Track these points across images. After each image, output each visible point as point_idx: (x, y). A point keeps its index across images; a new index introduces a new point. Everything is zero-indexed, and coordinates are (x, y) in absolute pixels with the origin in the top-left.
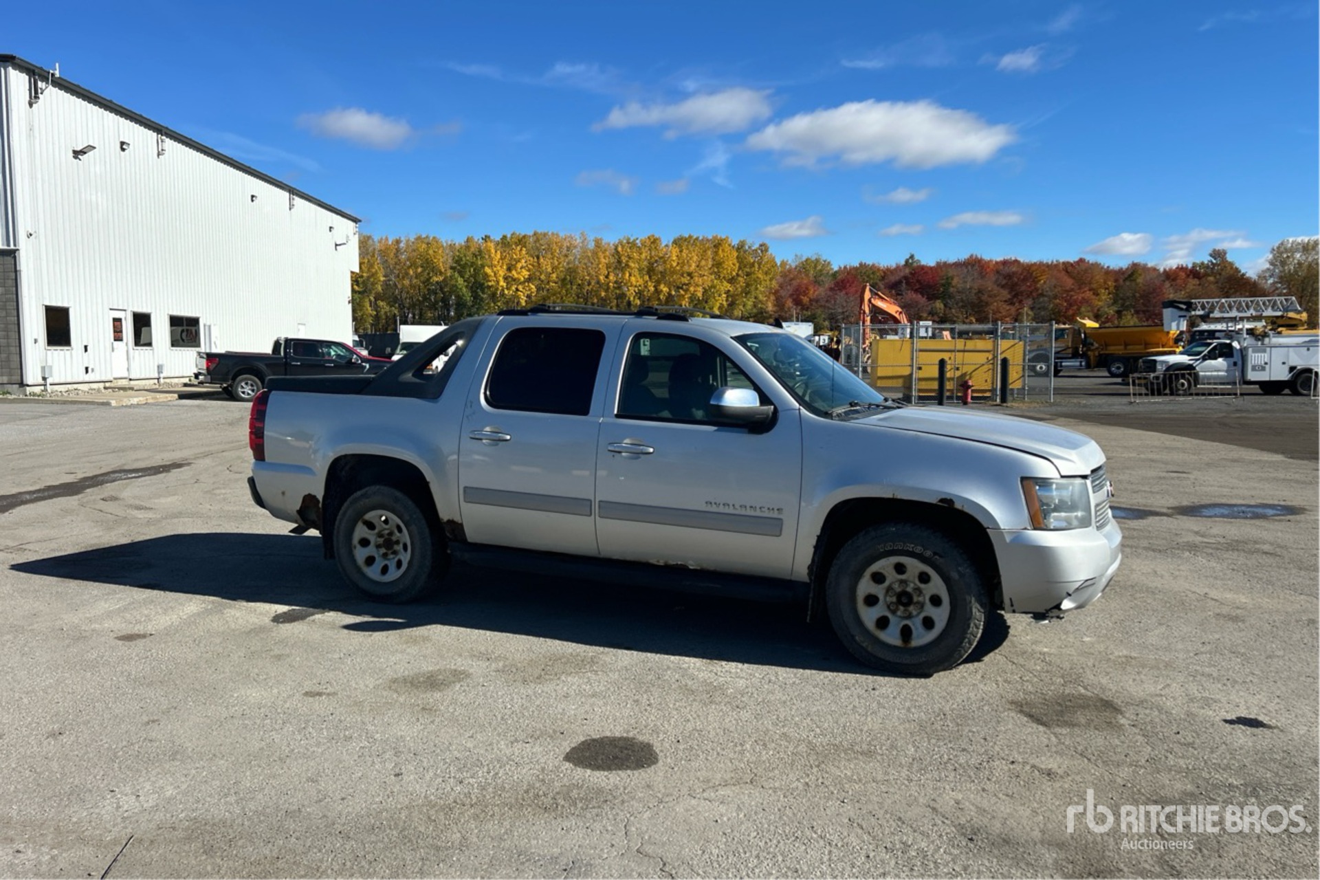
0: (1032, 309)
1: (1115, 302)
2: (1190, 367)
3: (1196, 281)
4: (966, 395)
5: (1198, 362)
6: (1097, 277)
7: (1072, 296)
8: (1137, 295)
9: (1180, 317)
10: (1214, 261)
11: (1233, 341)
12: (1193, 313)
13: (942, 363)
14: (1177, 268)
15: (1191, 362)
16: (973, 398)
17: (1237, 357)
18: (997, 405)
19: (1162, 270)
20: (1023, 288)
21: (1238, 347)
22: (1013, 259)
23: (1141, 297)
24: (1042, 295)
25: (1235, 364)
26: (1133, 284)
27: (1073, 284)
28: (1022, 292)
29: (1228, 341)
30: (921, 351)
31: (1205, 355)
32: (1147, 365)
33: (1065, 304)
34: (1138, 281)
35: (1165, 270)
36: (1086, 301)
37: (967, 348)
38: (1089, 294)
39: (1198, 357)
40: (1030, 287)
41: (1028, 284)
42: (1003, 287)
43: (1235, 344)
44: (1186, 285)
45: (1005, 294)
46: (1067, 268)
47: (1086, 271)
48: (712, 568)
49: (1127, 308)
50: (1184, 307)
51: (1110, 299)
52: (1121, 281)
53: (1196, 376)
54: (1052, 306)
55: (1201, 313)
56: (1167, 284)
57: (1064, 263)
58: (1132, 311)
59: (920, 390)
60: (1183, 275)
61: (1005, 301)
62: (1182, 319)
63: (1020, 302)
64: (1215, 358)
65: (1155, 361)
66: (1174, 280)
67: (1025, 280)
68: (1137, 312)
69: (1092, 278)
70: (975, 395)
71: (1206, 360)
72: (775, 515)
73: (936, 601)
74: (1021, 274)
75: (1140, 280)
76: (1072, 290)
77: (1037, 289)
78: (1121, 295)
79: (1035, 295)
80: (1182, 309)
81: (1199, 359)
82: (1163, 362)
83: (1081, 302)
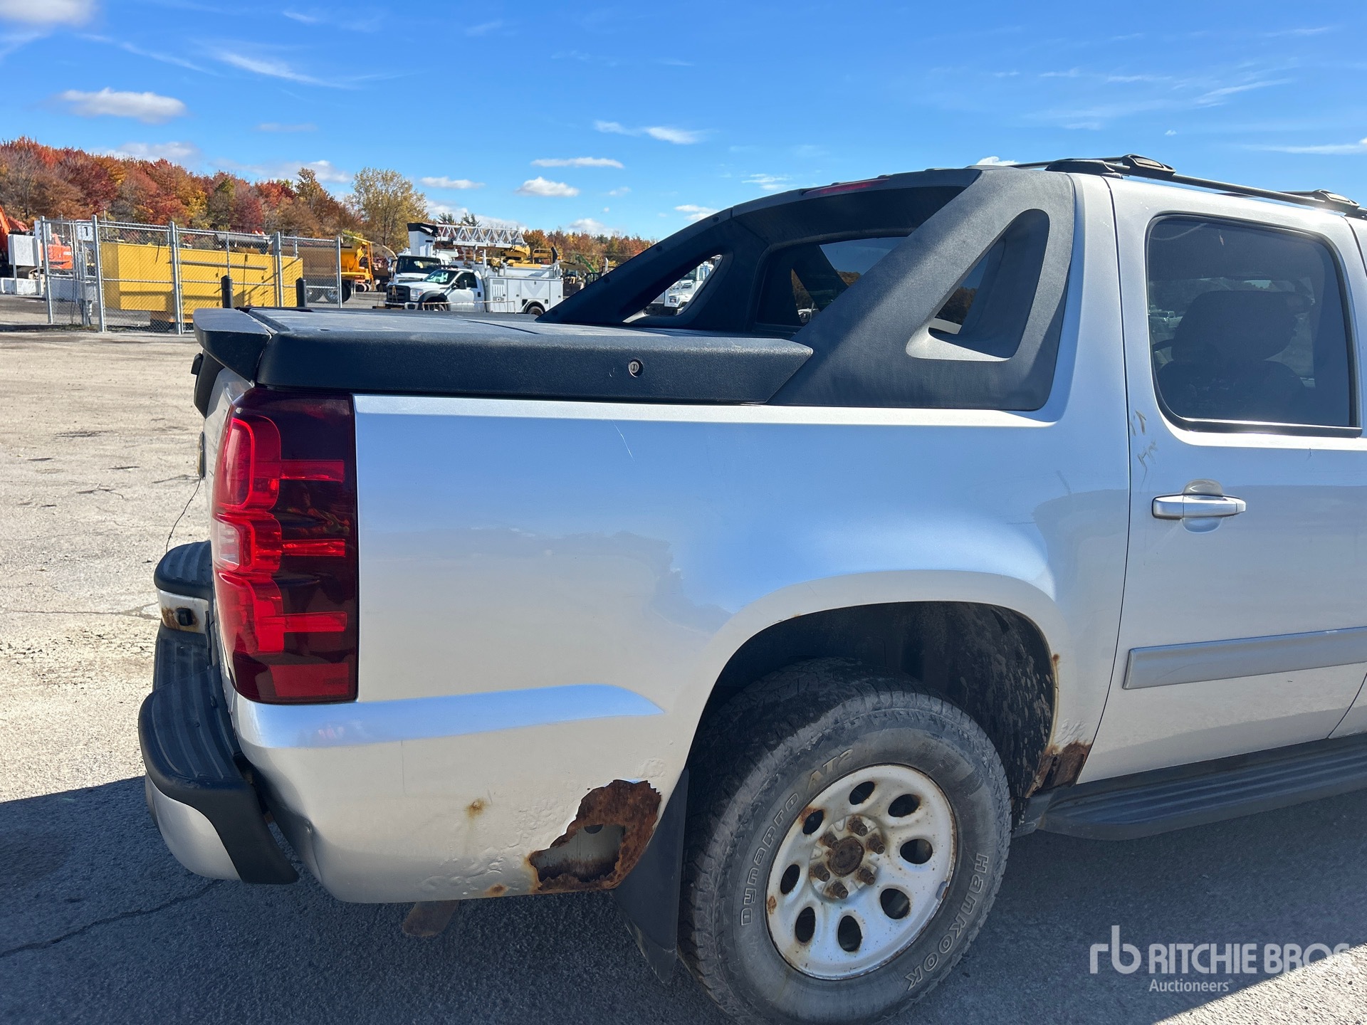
0: (112, 213)
1: (208, 215)
2: (442, 298)
3: (288, 200)
5: (449, 291)
6: (183, 184)
7: (157, 202)
8: (232, 209)
9: (427, 241)
10: (304, 181)
11: (475, 271)
12: (439, 239)
14: (268, 183)
15: (443, 291)
17: (480, 288)
19: (252, 184)
20: (98, 186)
21: (480, 278)
23: (236, 211)
24: (120, 197)
25: (479, 294)
26: (226, 195)
27: (158, 189)
28: (95, 191)
29: (471, 271)
31: (453, 285)
32: (399, 292)
33: (151, 211)
34: (231, 193)
35: (256, 185)
36: (175, 210)
38: (177, 202)
39: (447, 286)
40: (105, 186)
41: (103, 182)
42: (70, 181)
43: (477, 274)
44: (279, 202)
45: (75, 191)
46: (145, 168)
47: (169, 175)
49: (222, 223)
50: (430, 231)
51: (203, 210)
52: (211, 191)
53: (447, 307)
54: (136, 212)
55: (446, 239)
56: (262, 200)
57: (140, 162)
58: (229, 225)
60: (275, 191)
62: (429, 244)
63: (96, 203)
64: (464, 288)
65: (408, 289)
66: (267, 196)
67: (98, 176)
69: (178, 183)
71: (455, 289)
74: (93, 169)
75: (232, 192)
76: (159, 195)
77: (114, 189)
78: (214, 207)
79: (113, 196)
80: (428, 233)
81: (449, 288)
82: (416, 290)
83: (169, 210)
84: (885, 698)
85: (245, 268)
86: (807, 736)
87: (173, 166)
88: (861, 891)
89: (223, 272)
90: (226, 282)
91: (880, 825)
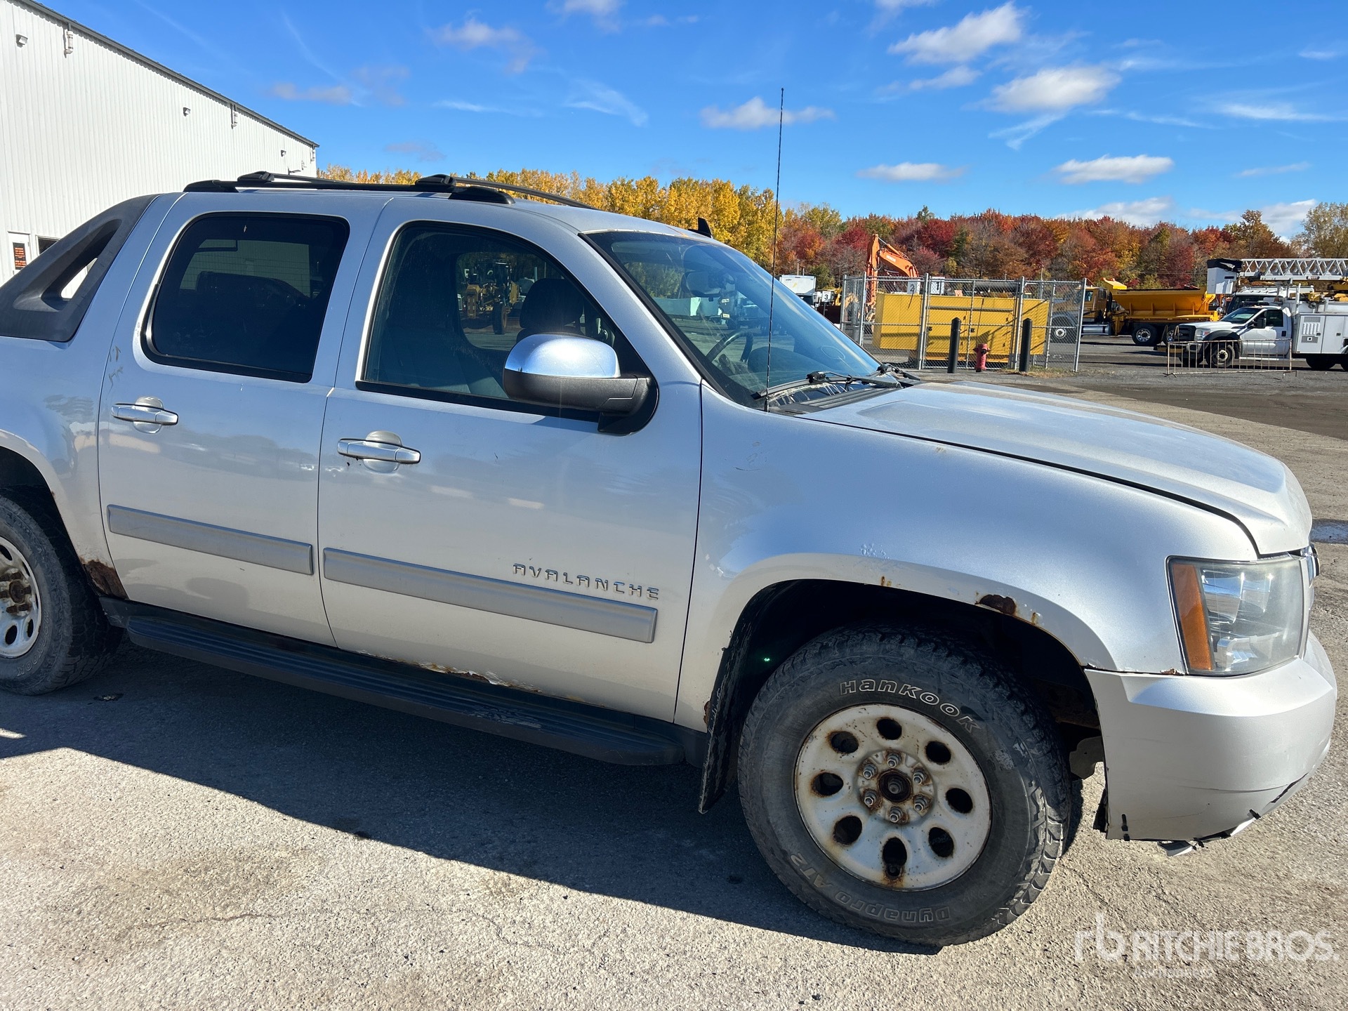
0: (1050, 270)
1: (1139, 264)
2: (1234, 336)
4: (980, 361)
5: (1243, 330)
6: (1122, 237)
7: (1092, 257)
8: (1163, 257)
9: (1226, 278)
10: (1247, 224)
11: (1283, 308)
12: (1242, 274)
14: (1207, 230)
15: (1235, 330)
16: (988, 364)
17: (1286, 327)
18: (1014, 373)
19: (1190, 232)
20: (1042, 247)
21: (1289, 315)
22: (1033, 215)
23: (1167, 259)
24: (1061, 255)
25: (1284, 333)
26: (1159, 246)
27: (1095, 245)
28: (1039, 252)
29: (1278, 308)
30: (932, 308)
31: (1251, 323)
32: (1184, 332)
33: (1085, 266)
34: (1165, 242)
35: (1194, 232)
36: (1107, 263)
37: (984, 307)
38: (1111, 256)
39: (1243, 325)
40: (1048, 246)
41: (1047, 243)
42: (1020, 245)
43: (1286, 311)
44: (1215, 248)
45: (1022, 253)
46: (1090, 227)
47: (1109, 230)
48: (530, 688)
49: (1150, 272)
50: (1232, 266)
51: (1134, 261)
52: (1146, 242)
53: (1239, 347)
54: (1070, 267)
55: (1252, 274)
56: (1196, 247)
57: (1086, 221)
58: (1156, 274)
59: (929, 354)
60: (1213, 237)
61: (1022, 261)
62: (1228, 280)
63: (1038, 262)
64: (1263, 327)
65: (1194, 328)
66: (1203, 242)
67: (1044, 238)
68: (1161, 276)
69: (1115, 238)
70: (990, 361)
71: (1252, 328)
72: (644, 600)
73: (960, 801)
74: (1040, 232)
75: (1167, 242)
76: (1094, 250)
77: (1056, 249)
79: (1053, 254)
80: (1229, 269)
81: (1244, 327)
82: (1202, 329)
83: (1101, 264)
85: (979, 310)
87: (1115, 221)
89: (954, 315)
90: (956, 323)
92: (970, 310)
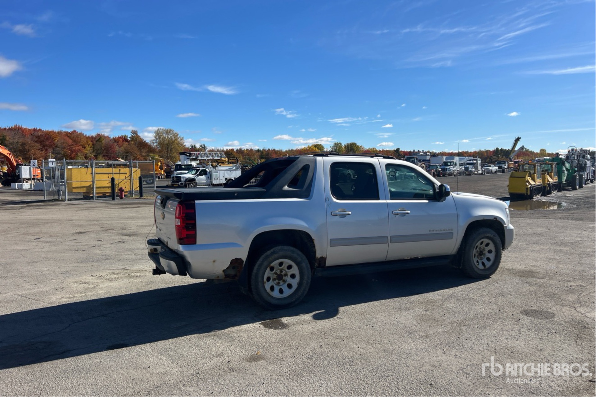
0: (53, 153)
1: (93, 151)
2: (193, 180)
3: (127, 143)
4: (122, 194)
6: (83, 139)
7: (72, 148)
8: (103, 148)
10: (133, 135)
11: (206, 169)
12: (192, 157)
13: (113, 180)
14: (118, 137)
15: (194, 177)
16: (125, 196)
17: (208, 175)
18: (138, 198)
19: (112, 138)
20: (47, 143)
21: (208, 171)
22: (38, 129)
23: (105, 149)
24: (56, 147)
25: (208, 177)
26: (101, 143)
28: (46, 145)
29: (205, 169)
30: (98, 174)
31: (198, 174)
32: (177, 178)
33: (70, 152)
35: (113, 138)
36: (79, 150)
38: (80, 147)
39: (196, 175)
40: (50, 143)
41: (50, 141)
42: (36, 142)
43: (207, 170)
44: (123, 144)
45: (38, 146)
46: (67, 134)
47: (77, 136)
49: (99, 154)
50: (188, 155)
51: (91, 150)
52: (94, 142)
53: (196, 183)
54: (63, 152)
55: (194, 157)
56: (116, 144)
57: (65, 132)
58: (102, 155)
59: (98, 193)
60: (121, 140)
61: (39, 149)
62: (188, 160)
63: (46, 150)
64: (202, 175)
65: (180, 177)
66: (118, 142)
67: (47, 139)
68: (104, 156)
69: (80, 140)
70: (125, 194)
71: (199, 176)
72: (451, 231)
74: (45, 136)
75: (103, 142)
76: (73, 145)
77: (54, 144)
78: (96, 148)
79: (54, 146)
81: (196, 176)
82: (183, 177)
83: (77, 151)
84: (283, 247)
85: (119, 174)
86: (269, 252)
87: (79, 132)
88: (283, 284)
89: (111, 176)
91: (286, 272)
92: (112, 174)
